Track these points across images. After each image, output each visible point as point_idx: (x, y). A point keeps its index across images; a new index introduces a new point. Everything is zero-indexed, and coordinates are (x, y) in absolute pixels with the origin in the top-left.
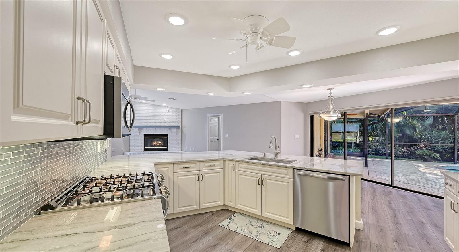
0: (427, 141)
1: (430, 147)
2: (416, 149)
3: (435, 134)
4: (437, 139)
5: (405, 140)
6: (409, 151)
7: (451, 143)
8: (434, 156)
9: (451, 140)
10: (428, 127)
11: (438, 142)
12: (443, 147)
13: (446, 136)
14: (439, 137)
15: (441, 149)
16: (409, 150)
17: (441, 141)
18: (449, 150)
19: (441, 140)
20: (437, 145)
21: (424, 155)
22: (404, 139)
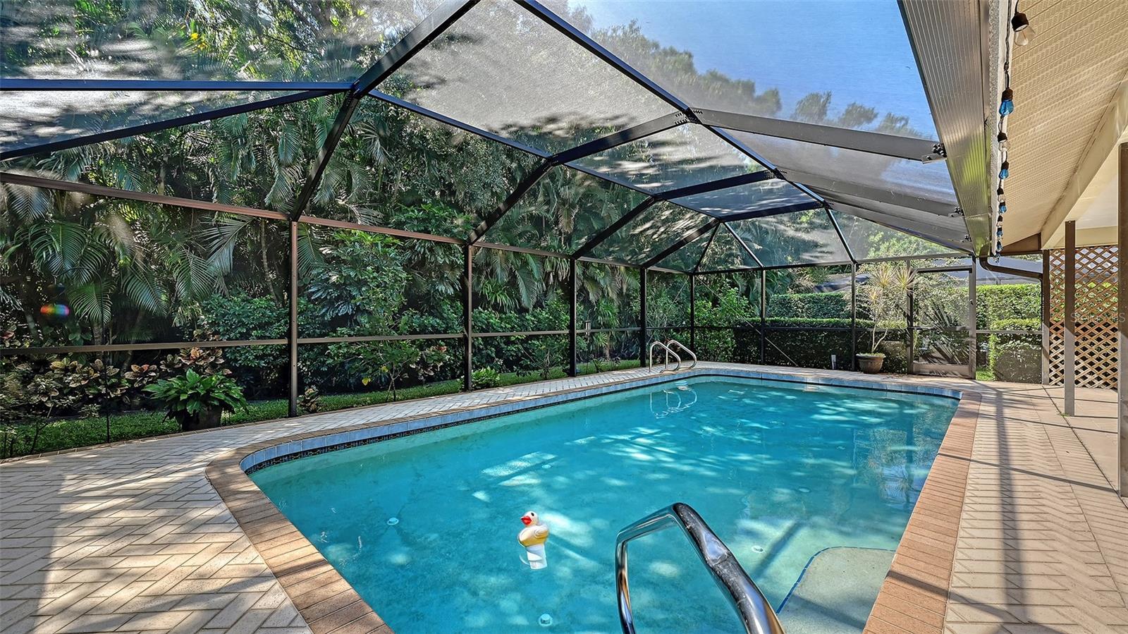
0: (214, 334)
1: (224, 356)
2: (176, 366)
3: (237, 308)
4: (243, 325)
5: (139, 334)
6: (150, 377)
7: (281, 337)
8: (223, 397)
9: (280, 326)
10: (220, 283)
11: (245, 336)
12: (261, 352)
13: (268, 313)
14: (249, 317)
15: (256, 357)
16: (153, 374)
17: (254, 333)
18: (275, 358)
19: (254, 329)
20: (242, 344)
21: (183, 397)
22: (137, 330)
